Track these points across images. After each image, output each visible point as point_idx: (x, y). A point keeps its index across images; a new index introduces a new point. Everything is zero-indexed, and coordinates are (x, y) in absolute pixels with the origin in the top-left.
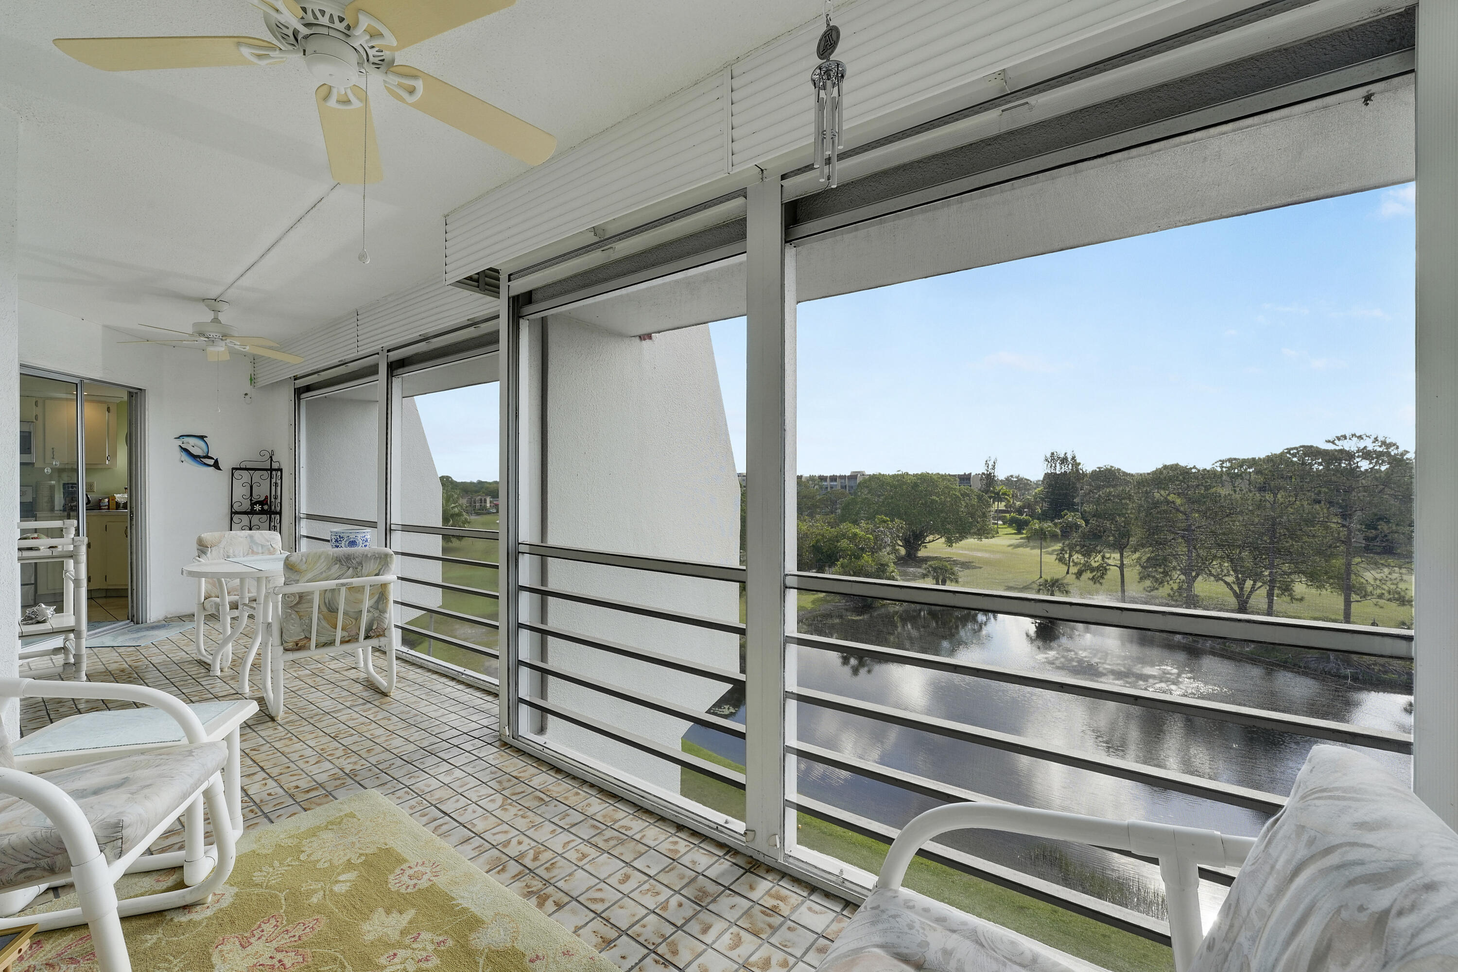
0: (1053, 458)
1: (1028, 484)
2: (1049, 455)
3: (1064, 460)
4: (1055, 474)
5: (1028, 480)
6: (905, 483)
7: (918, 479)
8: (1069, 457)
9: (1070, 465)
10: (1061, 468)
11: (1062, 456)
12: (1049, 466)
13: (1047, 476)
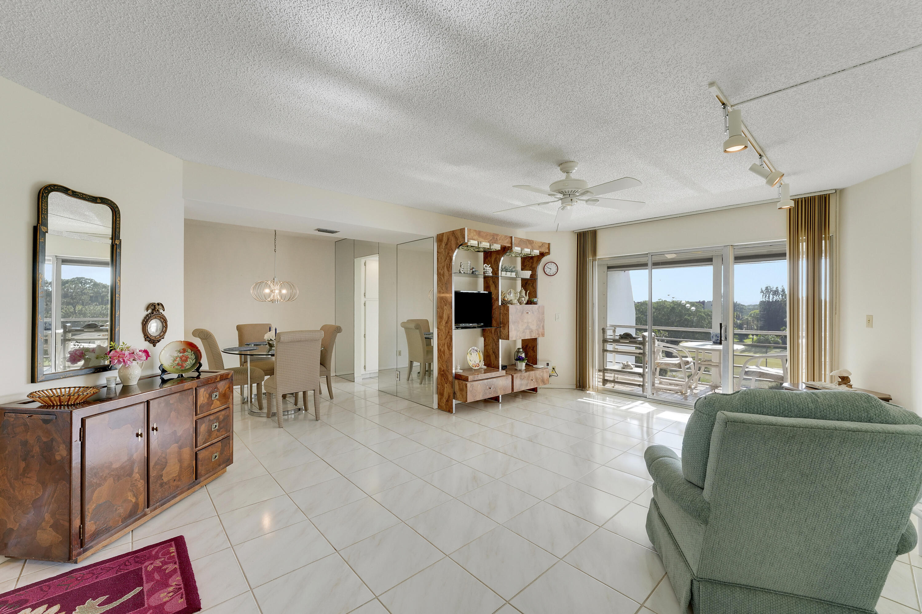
0: (768, 290)
1: (743, 308)
2: (764, 289)
3: (776, 292)
4: (769, 302)
5: (744, 305)
6: (664, 307)
7: (675, 305)
8: (780, 290)
9: (780, 296)
10: (773, 298)
11: (775, 289)
12: (764, 296)
13: (762, 303)
